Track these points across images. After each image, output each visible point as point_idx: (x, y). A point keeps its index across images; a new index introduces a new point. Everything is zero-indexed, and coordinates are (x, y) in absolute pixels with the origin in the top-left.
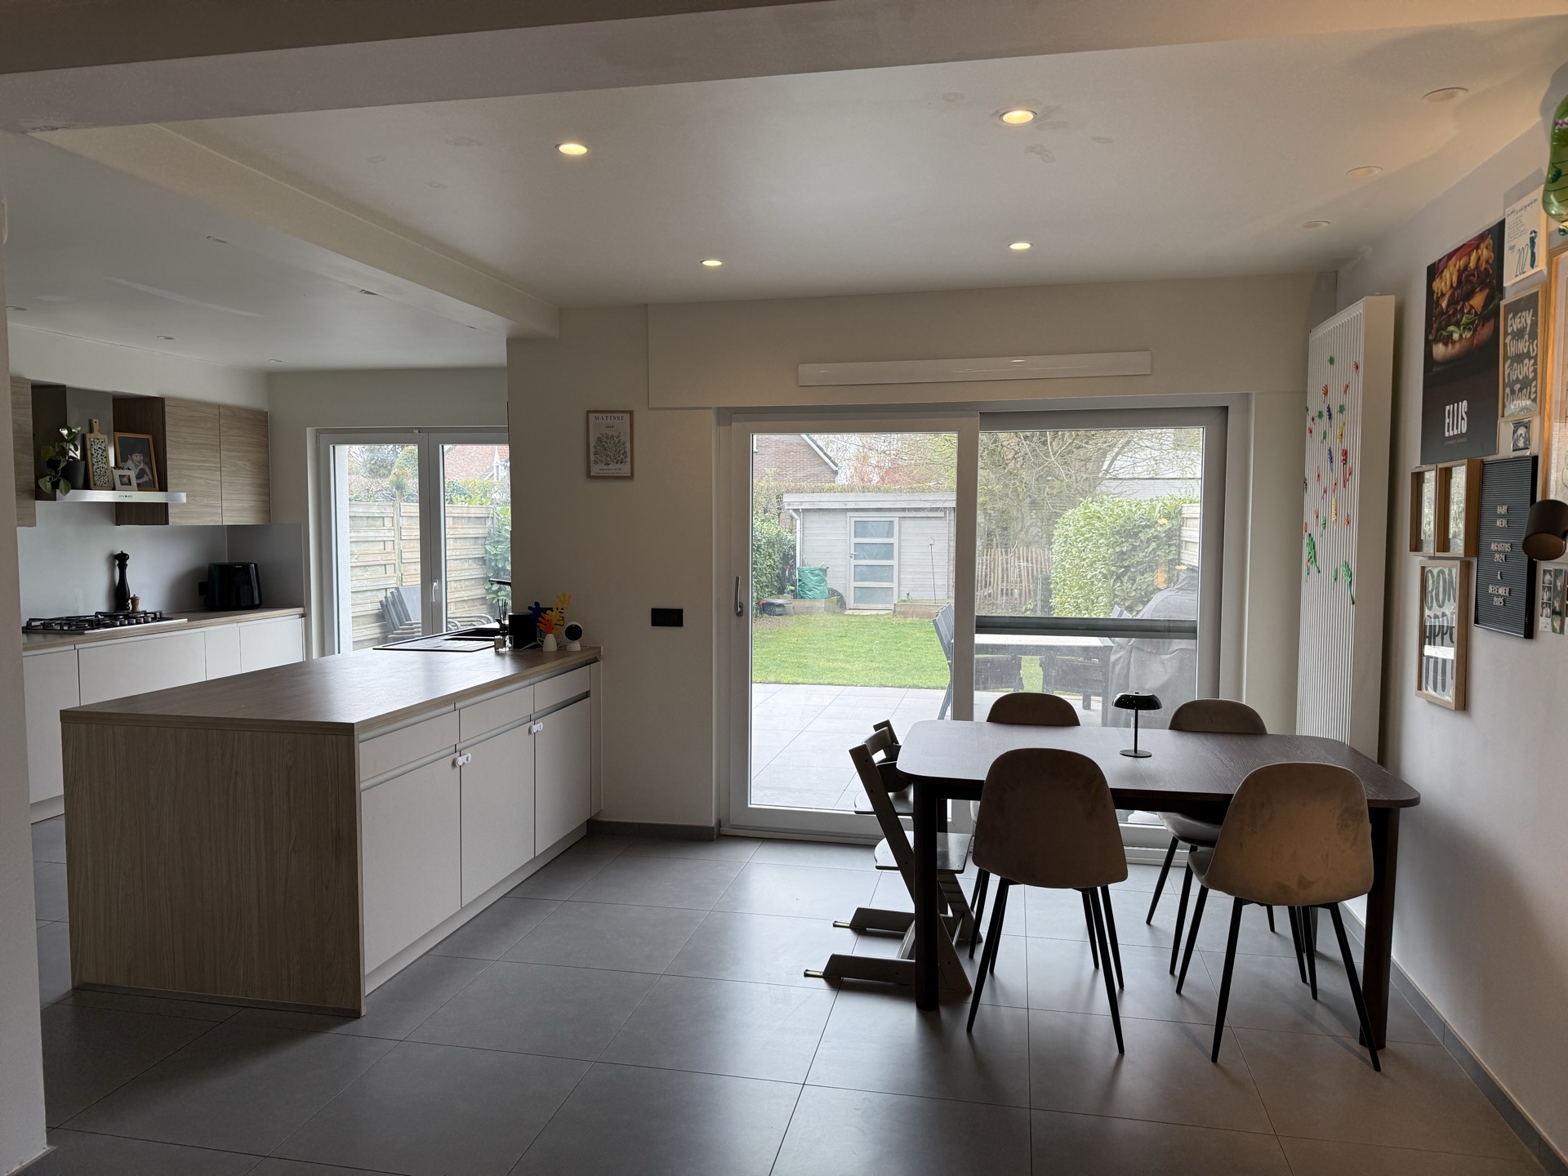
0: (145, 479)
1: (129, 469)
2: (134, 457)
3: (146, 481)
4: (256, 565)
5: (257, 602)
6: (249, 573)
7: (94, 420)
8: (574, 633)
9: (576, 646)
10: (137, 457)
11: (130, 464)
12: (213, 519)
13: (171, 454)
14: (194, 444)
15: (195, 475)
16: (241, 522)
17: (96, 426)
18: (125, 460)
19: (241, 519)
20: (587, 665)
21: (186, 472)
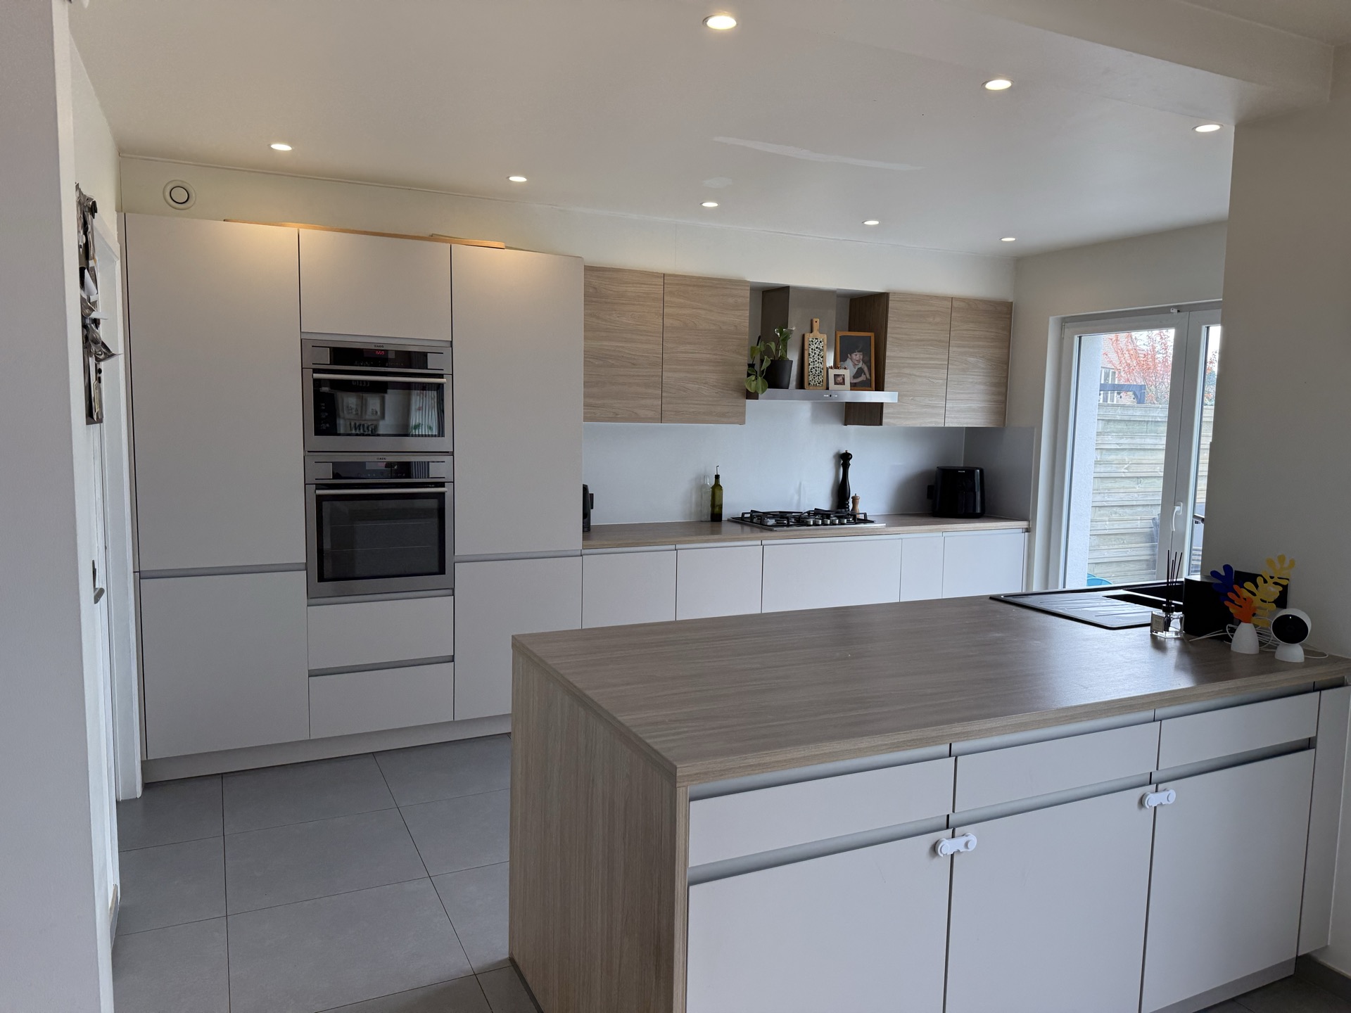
0: (863, 378)
1: (845, 369)
2: (853, 355)
3: (863, 381)
4: (982, 471)
5: (978, 510)
6: (974, 480)
7: (815, 320)
8: (1292, 630)
9: (1295, 653)
10: (857, 356)
11: (849, 363)
12: (934, 420)
13: (891, 352)
14: (919, 340)
15: (917, 374)
16: (967, 423)
17: (816, 326)
18: (844, 359)
19: (966, 421)
20: (1315, 690)
21: (907, 371)
